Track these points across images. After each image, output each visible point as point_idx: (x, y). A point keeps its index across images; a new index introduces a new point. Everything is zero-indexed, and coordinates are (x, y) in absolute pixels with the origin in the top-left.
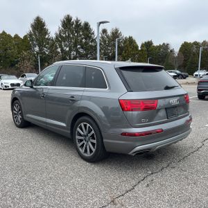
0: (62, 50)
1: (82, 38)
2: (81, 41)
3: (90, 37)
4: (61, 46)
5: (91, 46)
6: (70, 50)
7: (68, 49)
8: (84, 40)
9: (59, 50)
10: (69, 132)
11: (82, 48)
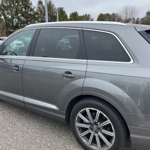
0: (5, 17)
1: (22, 8)
2: (21, 10)
3: (29, 7)
4: (4, 14)
5: (30, 15)
6: (13, 17)
7: (10, 17)
8: (24, 9)
9: (2, 17)
10: (64, 117)
11: (23, 15)
